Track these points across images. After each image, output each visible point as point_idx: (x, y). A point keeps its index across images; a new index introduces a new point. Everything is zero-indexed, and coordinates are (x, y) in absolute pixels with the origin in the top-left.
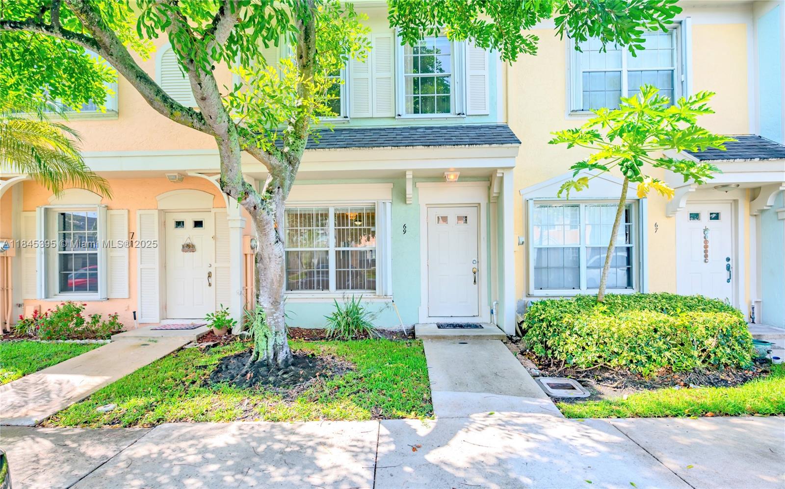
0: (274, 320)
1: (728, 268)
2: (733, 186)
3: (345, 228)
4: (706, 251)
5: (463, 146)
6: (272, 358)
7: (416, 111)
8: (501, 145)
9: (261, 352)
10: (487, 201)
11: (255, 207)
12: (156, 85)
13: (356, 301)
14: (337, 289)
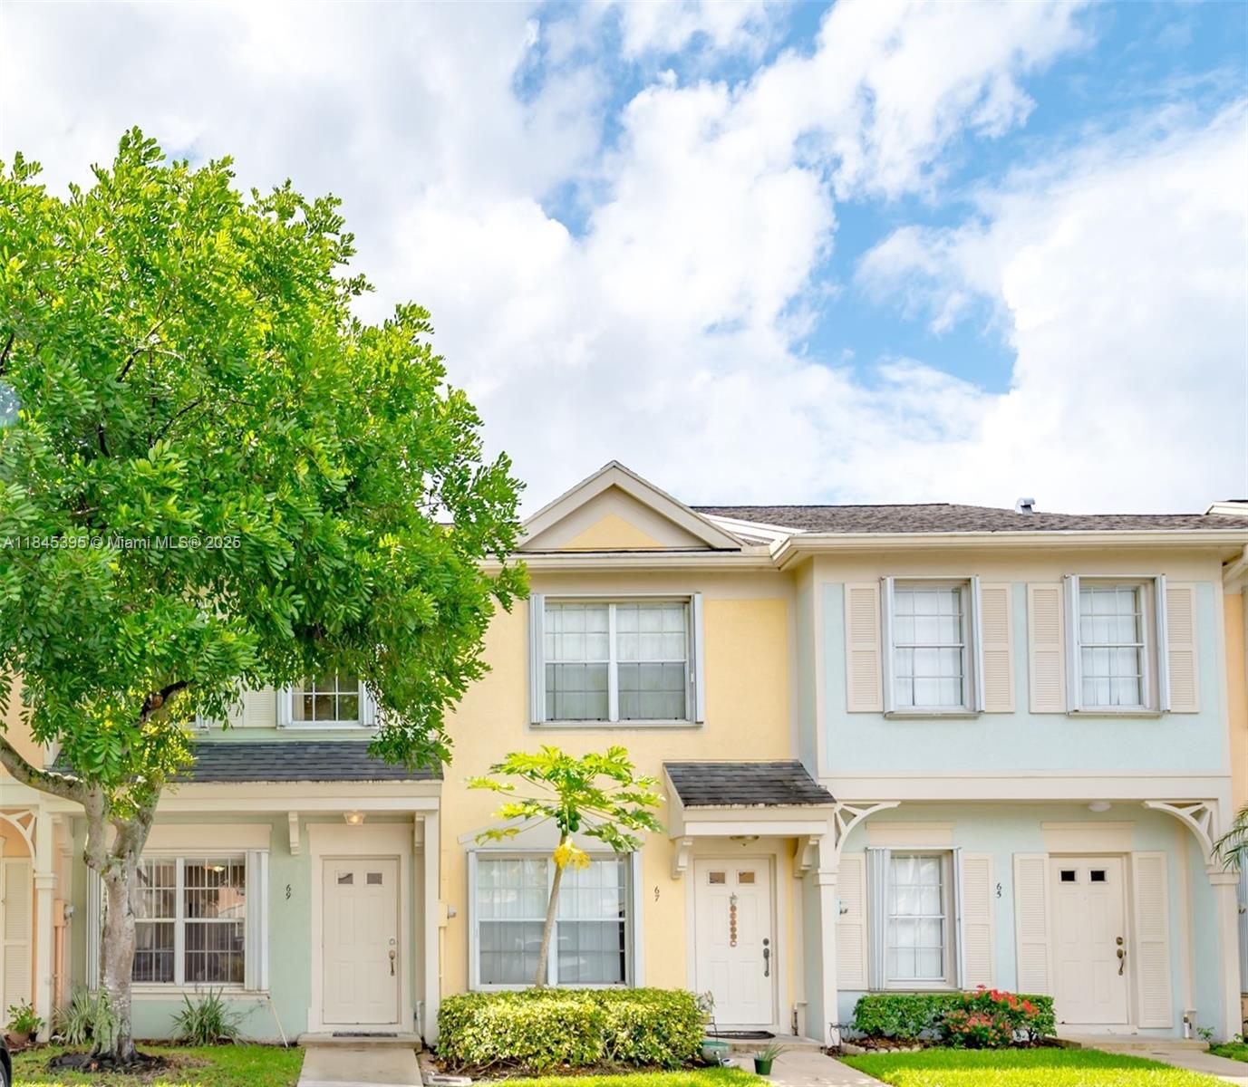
0: (120, 1004)
1: (766, 954)
2: (750, 838)
3: (200, 888)
4: (733, 930)
5: (365, 782)
6: (116, 1050)
7: (308, 717)
8: (416, 782)
9: (104, 1043)
10: (410, 851)
11: (115, 879)
12: (17, 755)
13: (215, 998)
14: (186, 980)
